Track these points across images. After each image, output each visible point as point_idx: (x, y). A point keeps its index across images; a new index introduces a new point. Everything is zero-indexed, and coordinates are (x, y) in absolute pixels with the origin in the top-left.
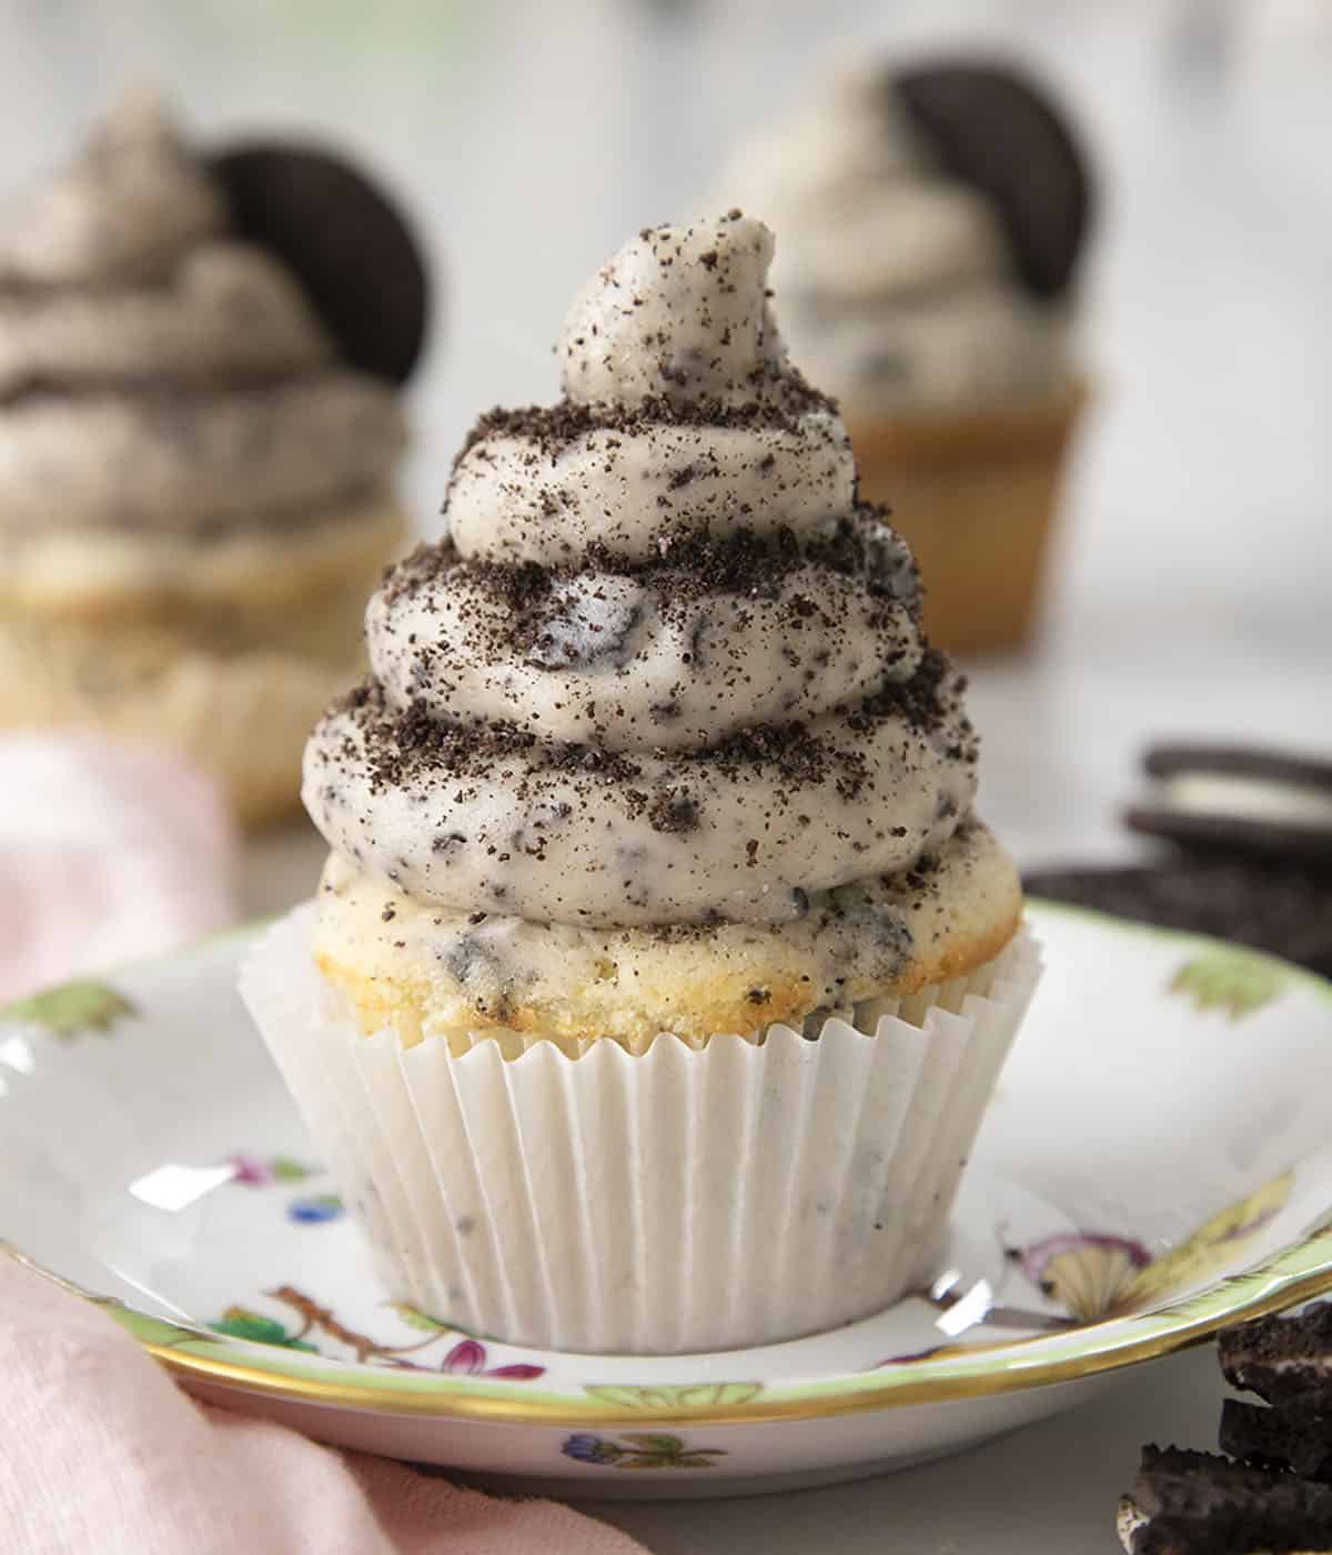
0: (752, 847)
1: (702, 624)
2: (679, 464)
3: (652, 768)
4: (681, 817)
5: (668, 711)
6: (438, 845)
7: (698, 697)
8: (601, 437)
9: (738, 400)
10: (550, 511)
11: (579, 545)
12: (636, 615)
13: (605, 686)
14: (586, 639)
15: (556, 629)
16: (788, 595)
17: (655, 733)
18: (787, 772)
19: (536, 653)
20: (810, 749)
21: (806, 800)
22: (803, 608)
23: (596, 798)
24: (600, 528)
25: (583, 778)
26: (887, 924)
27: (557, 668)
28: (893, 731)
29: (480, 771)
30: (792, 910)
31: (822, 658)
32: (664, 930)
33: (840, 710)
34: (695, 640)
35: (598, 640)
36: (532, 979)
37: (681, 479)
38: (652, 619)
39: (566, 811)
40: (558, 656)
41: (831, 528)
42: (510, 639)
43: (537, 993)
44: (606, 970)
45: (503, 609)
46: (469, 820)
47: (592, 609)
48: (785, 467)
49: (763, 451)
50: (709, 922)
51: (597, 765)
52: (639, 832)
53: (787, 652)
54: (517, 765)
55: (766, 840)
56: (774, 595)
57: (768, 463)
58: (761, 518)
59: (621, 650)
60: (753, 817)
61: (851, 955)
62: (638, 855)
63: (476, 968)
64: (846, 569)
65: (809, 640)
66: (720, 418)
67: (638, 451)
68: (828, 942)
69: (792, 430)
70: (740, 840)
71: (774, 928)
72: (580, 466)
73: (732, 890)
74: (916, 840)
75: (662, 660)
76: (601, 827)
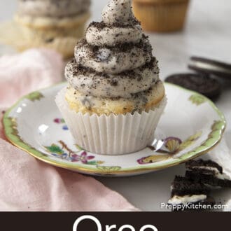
0: (125, 88)
1: (119, 56)
2: (117, 33)
3: (111, 76)
4: (115, 84)
5: (114, 69)
6: (82, 85)
7: (118, 67)
8: (106, 29)
9: (126, 24)
10: (99, 39)
11: (103, 44)
12: (110, 55)
13: (105, 65)
14: (102, 58)
15: (99, 56)
16: (131, 52)
17: (112, 71)
18: (130, 77)
19: (96, 59)
20: (134, 74)
21: (133, 81)
22: (133, 54)
23: (103, 81)
24: (106, 42)
25: (102, 77)
26: (144, 98)
27: (99, 62)
28: (146, 71)
29: (88, 76)
30: (130, 96)
31: (136, 61)
32: (113, 98)
33: (139, 68)
34: (118, 59)
35: (104, 58)
36: (94, 104)
37: (117, 35)
38: (112, 56)
39: (99, 82)
40: (99, 60)
41: (139, 41)
42: (93, 57)
43: (94, 107)
44: (104, 104)
45: (92, 52)
46: (86, 82)
47: (104, 54)
48: (132, 34)
50: (118, 98)
51: (104, 76)
52: (109, 86)
54: (93, 75)
55: (127, 87)
57: (129, 33)
58: (128, 41)
59: (107, 60)
60: (125, 84)
61: (139, 102)
62: (109, 89)
63: (86, 103)
64: (140, 48)
65: (134, 59)
66: (123, 26)
67: (111, 31)
68: (136, 101)
69: (134, 28)
70: (123, 87)
71: (128, 99)
72: (103, 33)
73: (122, 94)
74: (149, 86)
75: (113, 62)
76: (104, 84)
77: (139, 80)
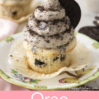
0: (53, 44)
1: (51, 27)
2: (50, 15)
3: (47, 37)
4: (48, 42)
5: (48, 34)
6: (31, 41)
7: (50, 33)
9: (55, 9)
10: (40, 17)
11: (43, 20)
12: (46, 26)
13: (43, 31)
14: (42, 28)
15: (40, 26)
16: (58, 25)
18: (57, 38)
19: (39, 28)
20: (59, 36)
21: (58, 40)
22: (59, 26)
23: (42, 40)
24: (44, 19)
26: (64, 48)
27: (40, 29)
28: (66, 34)
29: (34, 36)
30: (57, 48)
31: (60, 30)
32: (47, 49)
33: (62, 33)
34: (50, 29)
35: (43, 28)
37: (50, 16)
39: (40, 40)
42: (37, 26)
43: (37, 53)
44: (43, 51)
45: (37, 24)
46: (33, 40)
47: (42, 25)
48: (58, 15)
49: (57, 14)
50: (50, 49)
51: (42, 37)
52: (45, 43)
53: (57, 30)
54: (37, 36)
55: (55, 44)
56: (57, 25)
57: (57, 15)
58: (56, 19)
60: (54, 42)
61: (61, 51)
63: (33, 50)
64: (63, 22)
65: (59, 28)
66: (54, 11)
67: (47, 13)
68: (59, 50)
69: (60, 12)
70: (53, 43)
71: (55, 49)
72: (43, 14)
73: (52, 47)
74: (67, 42)
75: (47, 30)
76: (42, 42)
77: (62, 40)
